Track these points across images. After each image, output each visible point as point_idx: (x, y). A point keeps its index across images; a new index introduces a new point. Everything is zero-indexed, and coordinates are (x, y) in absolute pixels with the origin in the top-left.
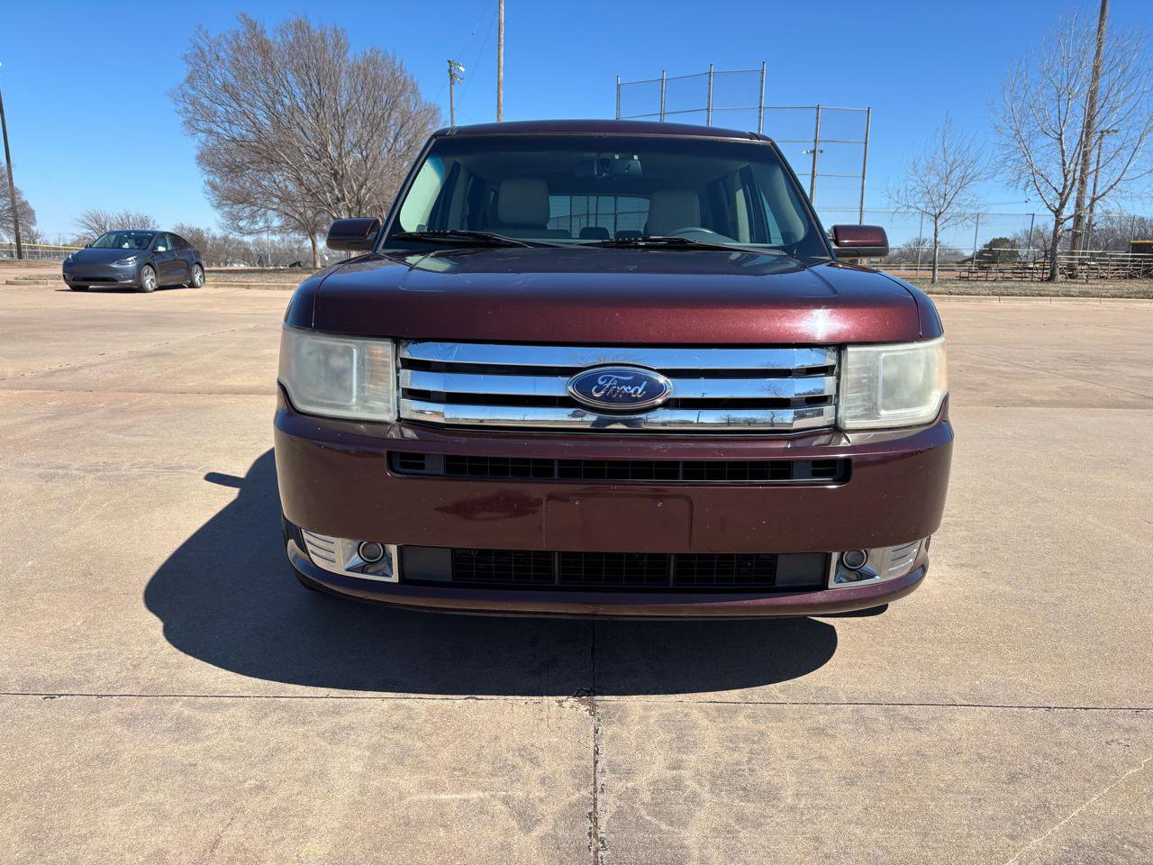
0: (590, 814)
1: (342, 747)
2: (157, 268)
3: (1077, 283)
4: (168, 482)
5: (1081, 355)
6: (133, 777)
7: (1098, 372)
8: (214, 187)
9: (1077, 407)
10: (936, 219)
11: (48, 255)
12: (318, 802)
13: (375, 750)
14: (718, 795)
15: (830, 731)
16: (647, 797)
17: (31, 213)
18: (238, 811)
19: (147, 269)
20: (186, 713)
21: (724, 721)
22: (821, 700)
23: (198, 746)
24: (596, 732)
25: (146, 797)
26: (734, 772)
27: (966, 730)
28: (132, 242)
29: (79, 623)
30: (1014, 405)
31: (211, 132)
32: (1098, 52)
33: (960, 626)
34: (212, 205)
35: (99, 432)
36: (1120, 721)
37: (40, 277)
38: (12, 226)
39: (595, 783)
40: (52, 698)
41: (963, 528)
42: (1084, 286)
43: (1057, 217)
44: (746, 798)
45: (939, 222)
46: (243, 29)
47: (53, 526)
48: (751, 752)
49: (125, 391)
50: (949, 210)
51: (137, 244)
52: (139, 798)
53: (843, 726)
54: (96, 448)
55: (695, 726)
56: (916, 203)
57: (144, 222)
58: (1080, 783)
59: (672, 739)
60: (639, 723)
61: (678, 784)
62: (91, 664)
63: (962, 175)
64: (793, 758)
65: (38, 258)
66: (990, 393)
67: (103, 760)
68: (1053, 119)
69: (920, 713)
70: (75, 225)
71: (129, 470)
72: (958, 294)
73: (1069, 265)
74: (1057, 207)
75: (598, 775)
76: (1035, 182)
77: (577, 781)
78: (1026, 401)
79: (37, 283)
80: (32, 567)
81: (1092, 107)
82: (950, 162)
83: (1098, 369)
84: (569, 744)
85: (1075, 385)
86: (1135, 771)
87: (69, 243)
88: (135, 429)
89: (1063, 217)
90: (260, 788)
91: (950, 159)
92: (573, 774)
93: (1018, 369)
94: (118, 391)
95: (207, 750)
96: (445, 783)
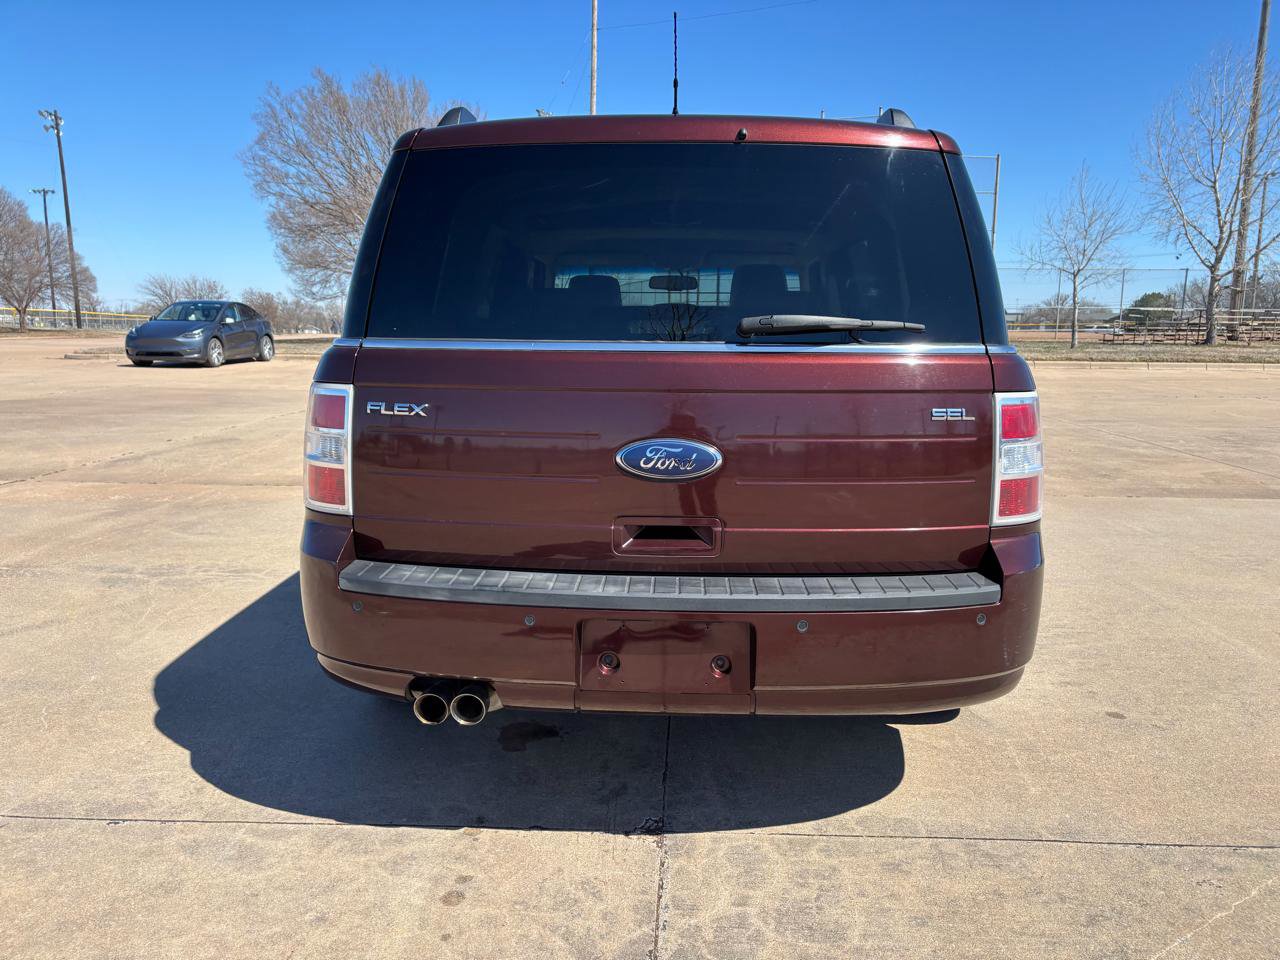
0: (650, 952)
1: (404, 878)
2: (224, 341)
3: (1237, 346)
4: (234, 587)
5: (1231, 434)
6: (196, 907)
7: (1249, 455)
8: (285, 251)
9: (1219, 498)
10: (1075, 277)
11: (109, 322)
12: (378, 936)
13: (436, 881)
14: (782, 934)
15: (905, 867)
16: (709, 935)
17: (92, 279)
18: (298, 943)
19: (214, 342)
20: (249, 840)
21: (796, 855)
22: (899, 833)
23: (260, 875)
24: (662, 864)
25: (209, 928)
26: (801, 910)
27: (1049, 868)
28: (199, 313)
29: (142, 743)
30: (1149, 495)
31: (282, 195)
32: (1256, 91)
33: (1056, 753)
34: (284, 270)
35: (164, 530)
36: (1216, 859)
37: (101, 351)
38: (71, 293)
39: (657, 919)
40: (115, 823)
41: (1073, 641)
42: (1245, 350)
43: (1212, 273)
44: (811, 938)
45: (1078, 280)
46: (317, 84)
47: (117, 637)
48: (820, 888)
49: (190, 483)
50: (1089, 267)
51: (204, 315)
52: (201, 928)
53: (919, 862)
54: (160, 549)
55: (765, 859)
56: (1051, 260)
57: (212, 288)
58: (1164, 926)
59: (740, 874)
60: (707, 856)
61: (742, 922)
62: (155, 787)
63: (1102, 229)
64: (863, 895)
65: (99, 326)
66: (1125, 480)
67: (168, 889)
68: (1205, 165)
69: (1004, 849)
70: (139, 291)
71: (194, 573)
72: (1100, 361)
73: (1228, 326)
74: (1213, 262)
75: (661, 911)
76: (1186, 234)
77: (639, 917)
78: (1164, 490)
79: (98, 357)
80: (95, 682)
81: (1250, 152)
82: (1089, 215)
83: (1249, 451)
84: (634, 878)
85: (1221, 470)
86: (1224, 914)
87: (131, 310)
88: (200, 527)
89: (1219, 273)
90: (321, 919)
91: (1089, 211)
92: (636, 909)
93: (1158, 451)
94: (183, 483)
95: (269, 880)
96: (505, 917)
